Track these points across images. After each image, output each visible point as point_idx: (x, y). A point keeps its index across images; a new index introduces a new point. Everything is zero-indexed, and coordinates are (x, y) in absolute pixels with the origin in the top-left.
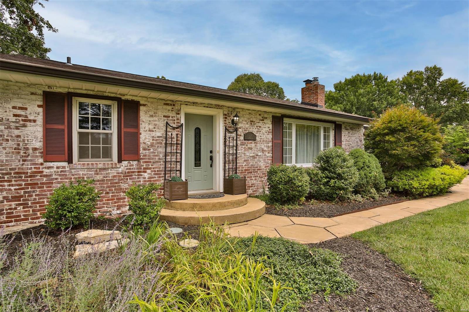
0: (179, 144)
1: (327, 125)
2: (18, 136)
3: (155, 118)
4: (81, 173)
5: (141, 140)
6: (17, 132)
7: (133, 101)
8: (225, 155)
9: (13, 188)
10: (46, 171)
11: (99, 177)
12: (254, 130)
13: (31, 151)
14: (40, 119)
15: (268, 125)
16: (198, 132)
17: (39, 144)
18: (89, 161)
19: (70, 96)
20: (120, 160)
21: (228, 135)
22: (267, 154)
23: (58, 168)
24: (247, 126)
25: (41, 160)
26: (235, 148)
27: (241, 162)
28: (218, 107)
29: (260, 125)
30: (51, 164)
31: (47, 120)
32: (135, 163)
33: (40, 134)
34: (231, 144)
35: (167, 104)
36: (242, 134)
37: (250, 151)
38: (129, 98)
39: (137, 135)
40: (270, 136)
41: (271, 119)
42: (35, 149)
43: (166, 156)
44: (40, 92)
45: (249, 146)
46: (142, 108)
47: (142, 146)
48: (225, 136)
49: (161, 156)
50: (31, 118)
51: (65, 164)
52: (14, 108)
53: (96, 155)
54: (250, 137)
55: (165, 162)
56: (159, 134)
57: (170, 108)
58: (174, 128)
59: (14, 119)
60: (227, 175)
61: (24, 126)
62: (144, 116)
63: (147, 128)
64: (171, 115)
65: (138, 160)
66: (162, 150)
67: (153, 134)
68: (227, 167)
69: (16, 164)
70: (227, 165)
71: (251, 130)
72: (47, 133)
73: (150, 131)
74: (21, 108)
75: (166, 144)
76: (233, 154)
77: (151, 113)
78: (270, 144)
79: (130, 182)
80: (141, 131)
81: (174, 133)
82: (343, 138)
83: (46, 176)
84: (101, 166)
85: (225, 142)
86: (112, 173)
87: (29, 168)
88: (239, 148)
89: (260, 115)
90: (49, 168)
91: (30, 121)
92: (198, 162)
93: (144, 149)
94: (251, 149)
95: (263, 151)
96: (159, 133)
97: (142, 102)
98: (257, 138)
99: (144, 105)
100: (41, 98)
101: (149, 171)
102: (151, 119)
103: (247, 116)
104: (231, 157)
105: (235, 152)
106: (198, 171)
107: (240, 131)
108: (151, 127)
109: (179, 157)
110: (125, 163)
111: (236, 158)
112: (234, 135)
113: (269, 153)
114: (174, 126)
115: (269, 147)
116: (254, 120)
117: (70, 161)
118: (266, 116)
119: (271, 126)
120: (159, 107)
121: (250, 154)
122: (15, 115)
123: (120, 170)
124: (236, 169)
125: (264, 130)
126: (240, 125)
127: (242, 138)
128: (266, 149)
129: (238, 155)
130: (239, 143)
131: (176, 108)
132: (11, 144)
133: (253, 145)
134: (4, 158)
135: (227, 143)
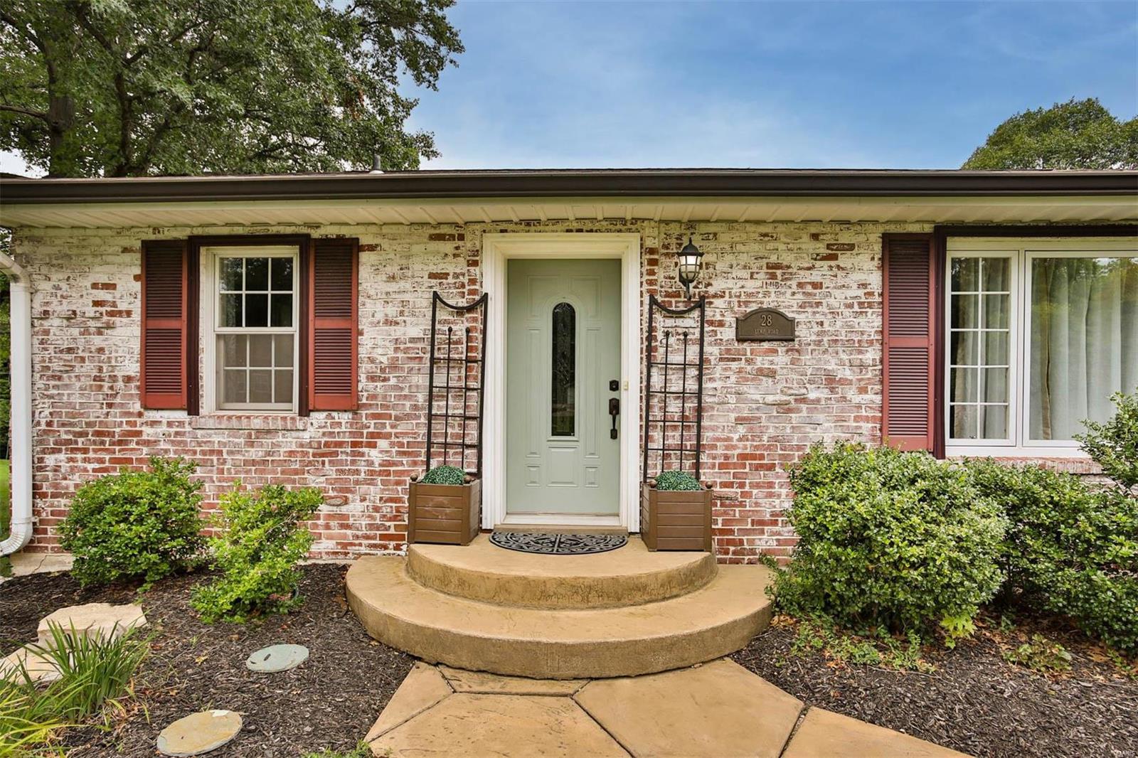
0: (475, 361)
2: (101, 350)
3: (402, 285)
4: (216, 439)
5: (363, 352)
6: (97, 341)
7: (340, 240)
8: (649, 396)
9: (90, 467)
10: (148, 432)
11: (255, 453)
12: (786, 301)
13: (120, 384)
14: (137, 307)
15: (857, 277)
16: (564, 322)
17: (133, 367)
18: (244, 410)
19: (195, 244)
20: (305, 411)
21: (661, 322)
22: (852, 395)
23: (170, 424)
24: (751, 286)
25: (137, 407)
26: (692, 372)
27: (720, 425)
28: (619, 225)
29: (815, 276)
30: (157, 415)
31: (150, 310)
32: (345, 417)
33: (136, 345)
34: (676, 358)
35: (440, 237)
36: (730, 319)
37: (767, 382)
38: (332, 232)
39: (346, 341)
40: (872, 322)
41: (878, 248)
42: (128, 379)
43: (431, 397)
44: (138, 244)
45: (761, 362)
46: (365, 257)
47: (364, 369)
48: (651, 329)
49: (421, 398)
50: (122, 306)
51: (182, 415)
52: (95, 286)
53: (261, 395)
54: (765, 328)
55: (430, 417)
56: (416, 332)
57: (448, 247)
58: (460, 311)
60: (655, 471)
61: (109, 326)
62: (371, 281)
63: (380, 316)
64: (451, 269)
65: (355, 409)
66: (423, 380)
67: (398, 332)
68: (656, 444)
69: (96, 413)
70: (656, 435)
71: (769, 302)
72: (149, 337)
73: (388, 322)
74: (105, 286)
75: (433, 361)
76: (682, 395)
77: (393, 269)
78: (872, 355)
79: (331, 471)
80: (364, 324)
83: (147, 443)
84: (257, 423)
85: (650, 350)
86: (288, 442)
87: (117, 422)
88: (716, 370)
89: (815, 237)
90: (154, 423)
91: (120, 313)
93: (372, 378)
94: (772, 374)
95: (831, 382)
96: (416, 328)
97: (364, 241)
98: (801, 332)
99: (372, 248)
100: (136, 258)
101: (383, 444)
102: (393, 287)
103: (756, 248)
104: (674, 407)
105: (692, 386)
106: (564, 452)
107: (718, 308)
108: (392, 311)
109: (473, 403)
110: (318, 417)
111: (699, 410)
112: (691, 321)
113: (863, 390)
114: (463, 303)
115: (862, 366)
116: (786, 259)
117: (193, 408)
118: (845, 238)
119: (875, 280)
120: (416, 249)
121: (765, 392)
122: (96, 303)
123: (306, 436)
124: (698, 449)
125: (837, 299)
126: (718, 285)
127: (729, 333)
128: (847, 373)
129: (706, 399)
130: (712, 351)
131: (468, 244)
132: (89, 368)
133: (781, 358)
134: (76, 400)
135: (659, 355)
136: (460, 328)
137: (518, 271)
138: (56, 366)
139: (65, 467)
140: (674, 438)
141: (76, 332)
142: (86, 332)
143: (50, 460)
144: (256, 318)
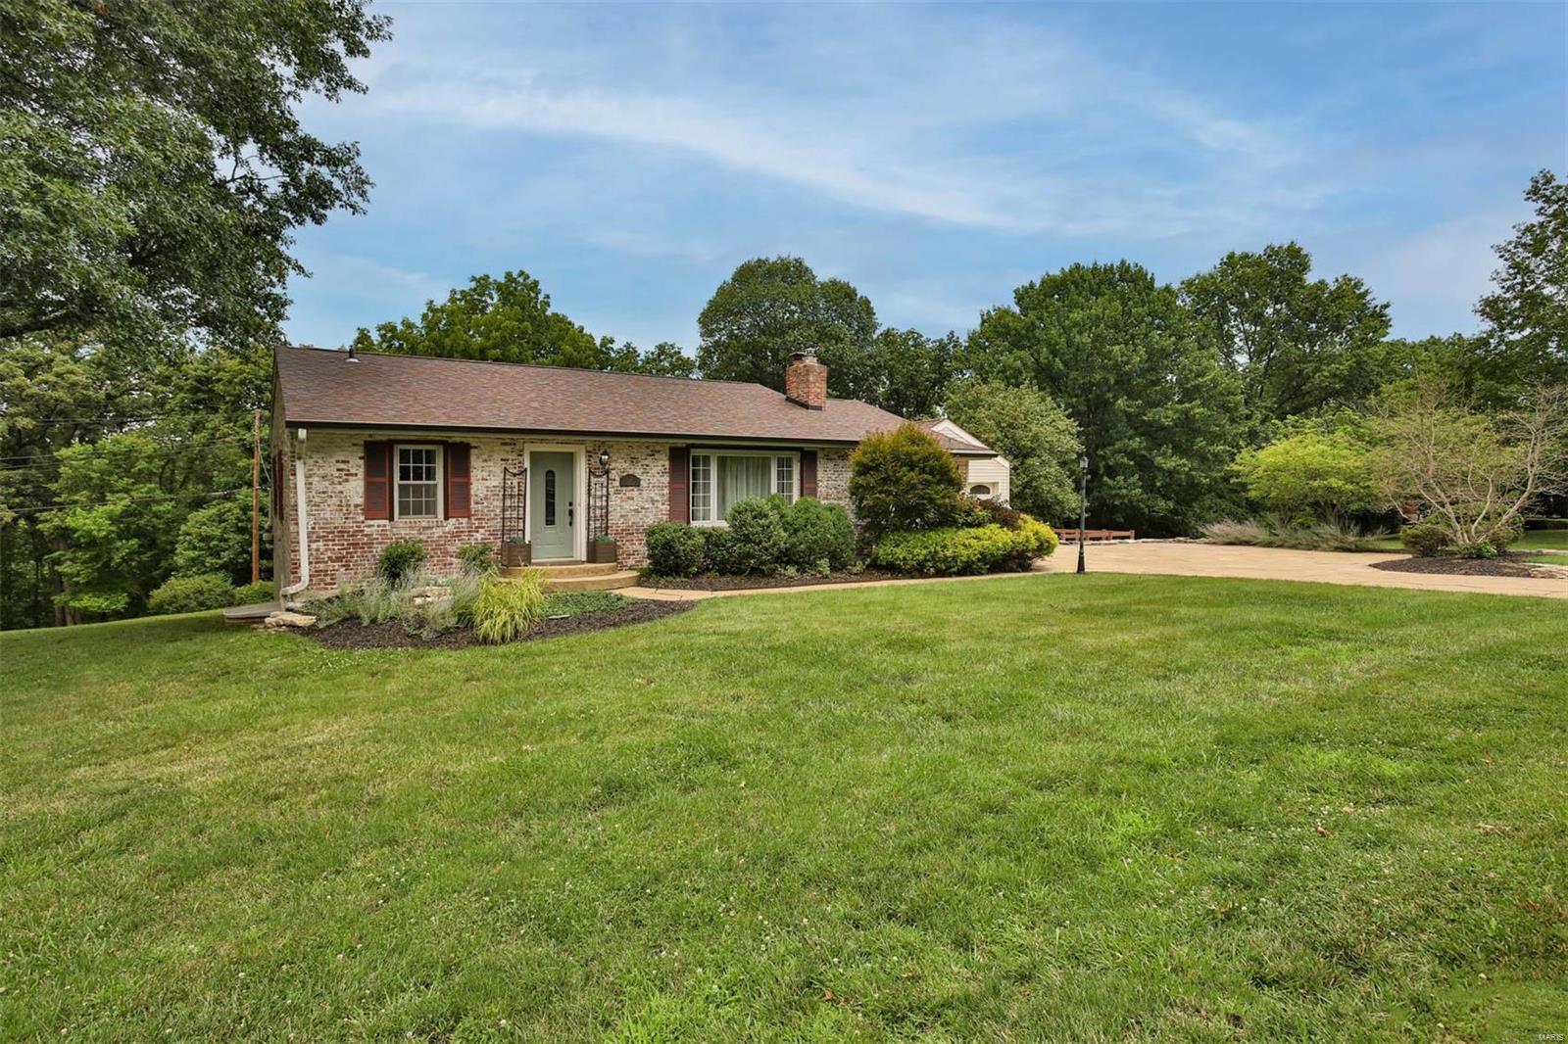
0: (522, 495)
1: (786, 455)
2: (341, 492)
3: (489, 463)
4: (403, 532)
5: (472, 492)
6: (339, 488)
7: (462, 443)
8: (589, 508)
9: (336, 548)
10: (367, 530)
11: (423, 537)
12: (638, 472)
13: (352, 508)
14: (361, 472)
15: (662, 462)
16: (550, 474)
17: (360, 500)
18: (411, 519)
19: (392, 443)
20: (446, 517)
21: (594, 480)
22: (660, 505)
23: (379, 526)
24: (625, 465)
25: (362, 518)
26: (605, 498)
27: (614, 518)
28: (579, 443)
29: (647, 462)
30: (371, 522)
31: (368, 473)
32: (465, 520)
33: (361, 490)
34: (599, 493)
35: (506, 444)
36: (618, 478)
37: (631, 502)
38: (458, 440)
39: (465, 487)
40: (666, 479)
41: (668, 452)
42: (356, 506)
43: (504, 511)
44: (362, 442)
45: (629, 494)
46: (473, 451)
47: (473, 499)
48: (589, 482)
49: (498, 511)
50: (353, 471)
51: (386, 522)
52: (337, 462)
53: (418, 511)
54: (630, 481)
55: (503, 518)
56: (496, 484)
57: (508, 448)
58: (515, 475)
59: (337, 474)
60: (592, 537)
61: (347, 481)
62: (475, 462)
63: (479, 477)
64: (510, 457)
65: (469, 517)
66: (499, 503)
67: (488, 483)
68: (592, 526)
69: (339, 522)
70: (592, 523)
71: (631, 472)
72: (369, 487)
73: (483, 479)
74: (343, 462)
75: (504, 495)
76: (601, 508)
77: (485, 457)
78: (666, 491)
79: (459, 544)
80: (473, 480)
81: (515, 481)
82: (820, 475)
83: (366, 535)
84: (424, 524)
85: (589, 490)
86: (438, 532)
87: (351, 526)
88: (613, 497)
89: (647, 447)
90: (370, 526)
91: (351, 475)
92: (550, 518)
93: (476, 503)
94: (632, 499)
95: (653, 501)
96: (496, 481)
97: (473, 444)
98: (642, 482)
99: (476, 447)
100: (361, 449)
101: (482, 531)
102: (485, 464)
103: (627, 451)
104: (598, 512)
105: (604, 504)
106: (550, 530)
107: (613, 474)
108: (485, 474)
109: (521, 512)
110: (452, 521)
111: (607, 512)
112: (603, 479)
113: (663, 504)
114: (515, 471)
115: (663, 495)
116: (637, 455)
117: (391, 519)
118: (658, 449)
119: (667, 464)
120: (496, 448)
121: (629, 506)
122: (338, 470)
123: (447, 529)
124: (607, 528)
125: (655, 470)
126: (613, 465)
127: (617, 483)
128: (658, 498)
129: (610, 509)
130: (611, 490)
131: (517, 447)
132: (335, 500)
133: (635, 493)
134: (328, 516)
135: (593, 491)
137: (535, 458)
138: (317, 500)
139: (322, 549)
140: (598, 524)
141: (327, 483)
142: (333, 483)
143: (314, 546)
144: (418, 477)
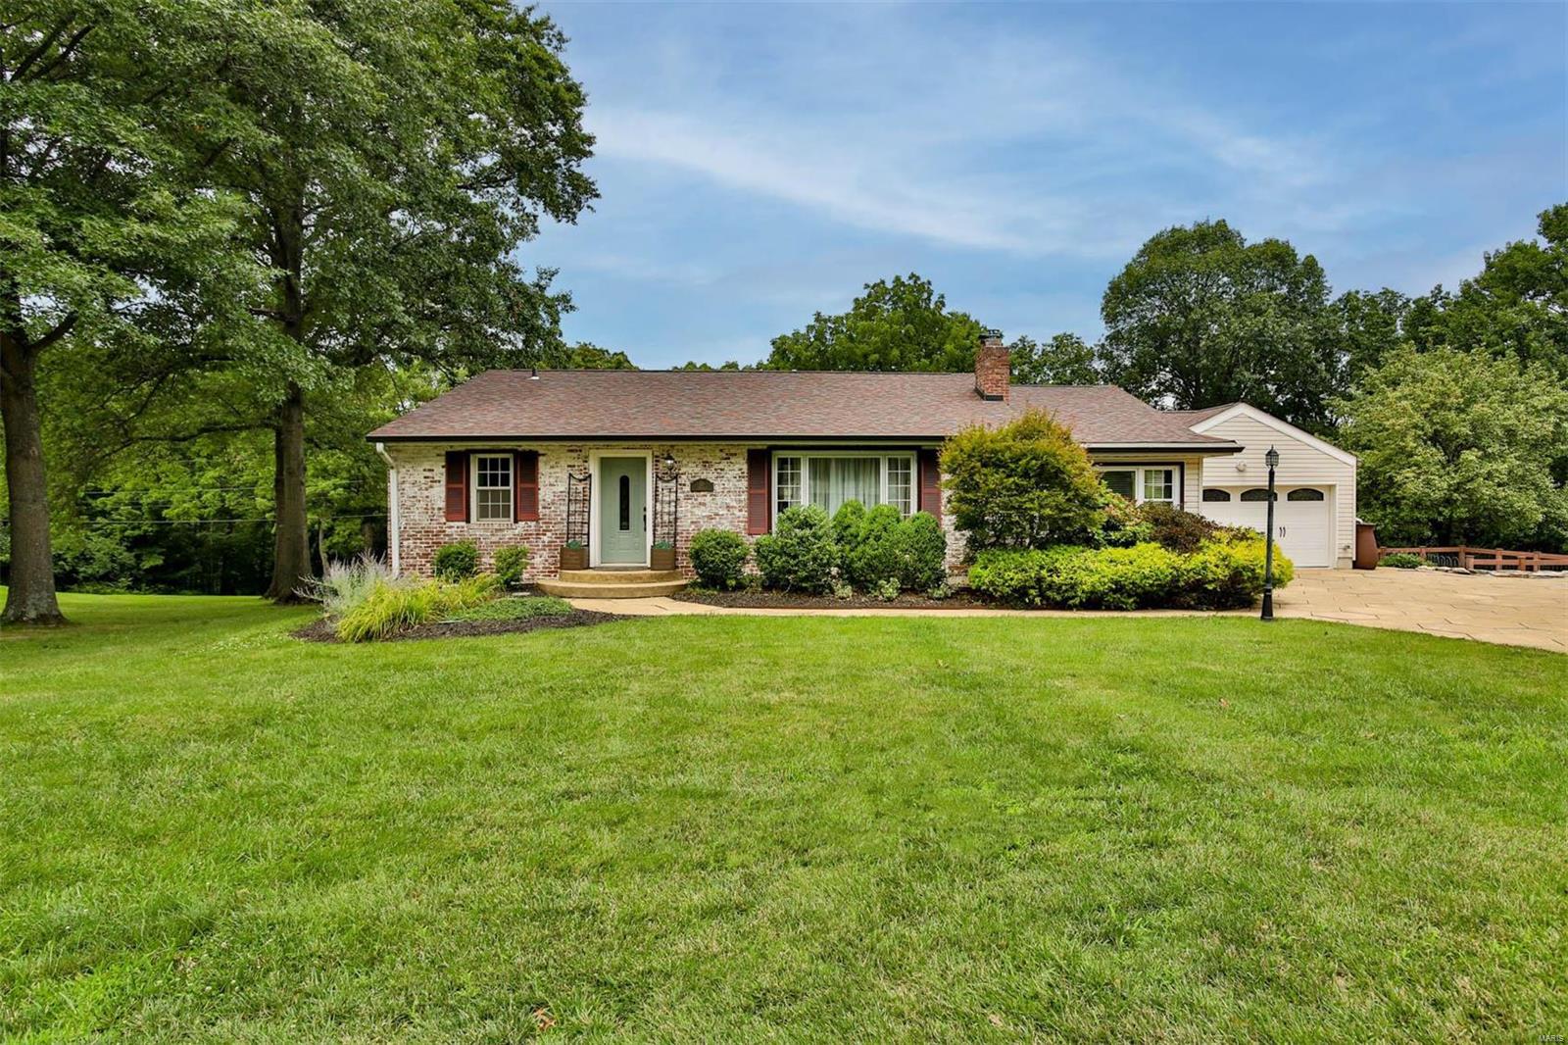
0: (587, 500)
1: (900, 455)
2: (427, 497)
3: (556, 470)
4: (478, 533)
5: (540, 497)
6: (426, 493)
7: (530, 451)
8: (656, 513)
9: (423, 546)
10: (448, 531)
11: (494, 539)
12: (710, 476)
13: (436, 511)
14: (443, 479)
15: (738, 466)
16: (624, 483)
17: (442, 504)
18: (489, 521)
19: (470, 452)
20: (516, 521)
21: (660, 484)
22: (736, 512)
23: (458, 527)
24: (696, 470)
25: (444, 520)
26: (673, 504)
27: (685, 525)
28: (645, 449)
29: (721, 466)
30: (452, 524)
31: (448, 481)
32: (533, 524)
33: (443, 495)
34: (667, 499)
35: (572, 451)
36: (688, 483)
37: (703, 508)
38: (527, 448)
39: (533, 493)
40: (744, 484)
41: (746, 455)
42: (440, 509)
43: (569, 515)
44: (443, 453)
45: (700, 500)
46: (541, 458)
47: (541, 503)
48: (657, 487)
49: (565, 516)
50: (436, 478)
51: (463, 524)
52: (424, 470)
53: (495, 515)
54: (702, 486)
55: (568, 523)
56: (563, 489)
57: (575, 455)
58: (580, 481)
59: (423, 481)
61: (431, 487)
62: (543, 468)
63: (547, 483)
64: (576, 464)
65: (537, 520)
66: (565, 508)
67: (554, 489)
68: (659, 532)
69: (425, 523)
70: (659, 528)
71: (703, 476)
72: (450, 492)
73: (551, 485)
74: (430, 470)
75: (569, 500)
76: (669, 514)
77: (552, 464)
78: (744, 496)
80: (541, 485)
83: (448, 535)
84: (496, 527)
85: (656, 495)
86: (509, 534)
87: (435, 527)
88: (683, 503)
89: (721, 451)
90: (451, 527)
91: (436, 481)
92: (624, 523)
93: (544, 508)
94: (704, 504)
95: (728, 507)
96: (562, 487)
97: (541, 452)
98: (716, 488)
99: (543, 455)
100: (444, 458)
101: (549, 534)
102: (552, 471)
103: (698, 455)
105: (673, 509)
106: (625, 537)
107: (683, 479)
108: (552, 480)
109: (586, 517)
110: (522, 524)
111: (676, 519)
112: (672, 484)
113: (740, 511)
114: (581, 477)
115: (740, 501)
116: (710, 459)
117: (468, 521)
118: (732, 451)
119: (745, 467)
120: (562, 455)
121: (700, 512)
122: (425, 477)
123: (516, 532)
124: (676, 534)
125: (730, 475)
126: (683, 470)
127: (687, 488)
128: (734, 504)
129: (679, 515)
130: (681, 496)
131: (583, 454)
132: (423, 504)
133: (708, 498)
134: (417, 518)
135: (660, 497)
136: (580, 487)
137: (605, 463)
138: (408, 504)
139: (412, 546)
140: (666, 530)
141: (416, 489)
142: (420, 489)
143: (405, 543)
144: (494, 483)
